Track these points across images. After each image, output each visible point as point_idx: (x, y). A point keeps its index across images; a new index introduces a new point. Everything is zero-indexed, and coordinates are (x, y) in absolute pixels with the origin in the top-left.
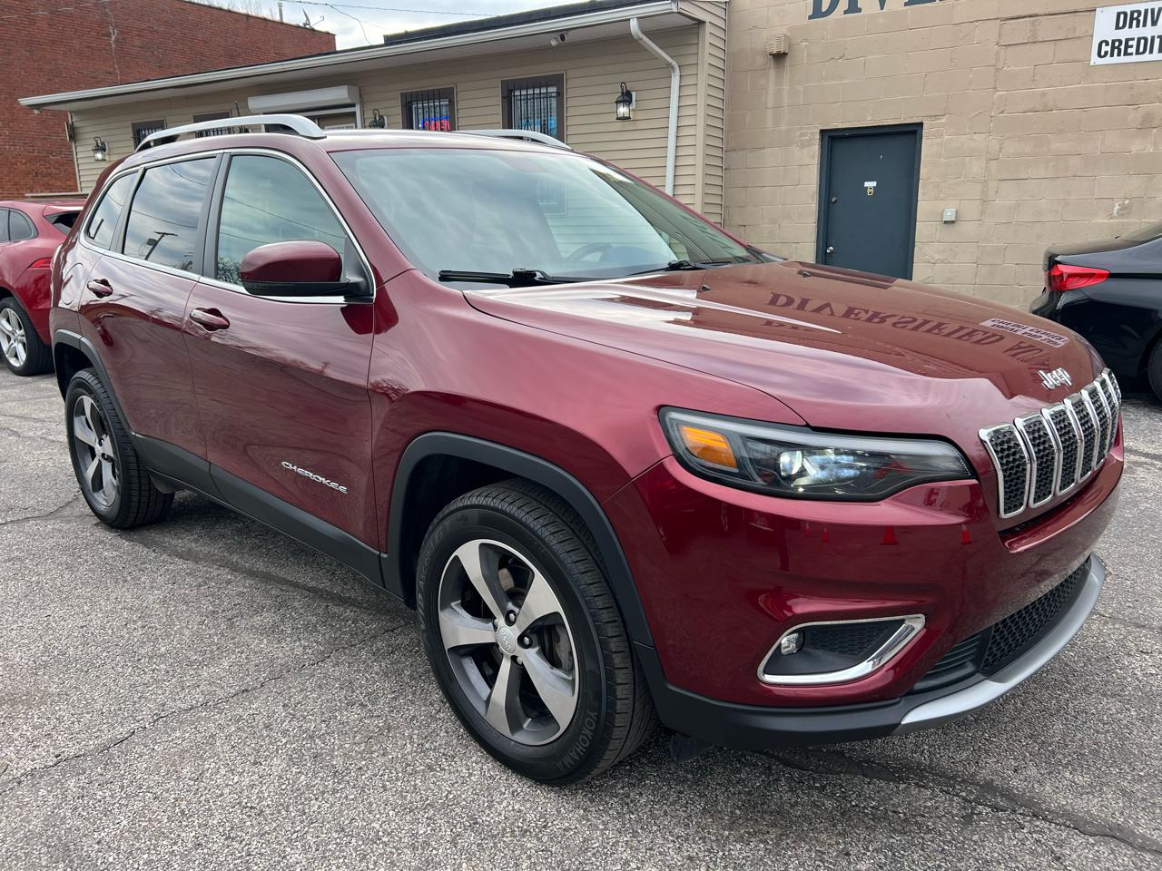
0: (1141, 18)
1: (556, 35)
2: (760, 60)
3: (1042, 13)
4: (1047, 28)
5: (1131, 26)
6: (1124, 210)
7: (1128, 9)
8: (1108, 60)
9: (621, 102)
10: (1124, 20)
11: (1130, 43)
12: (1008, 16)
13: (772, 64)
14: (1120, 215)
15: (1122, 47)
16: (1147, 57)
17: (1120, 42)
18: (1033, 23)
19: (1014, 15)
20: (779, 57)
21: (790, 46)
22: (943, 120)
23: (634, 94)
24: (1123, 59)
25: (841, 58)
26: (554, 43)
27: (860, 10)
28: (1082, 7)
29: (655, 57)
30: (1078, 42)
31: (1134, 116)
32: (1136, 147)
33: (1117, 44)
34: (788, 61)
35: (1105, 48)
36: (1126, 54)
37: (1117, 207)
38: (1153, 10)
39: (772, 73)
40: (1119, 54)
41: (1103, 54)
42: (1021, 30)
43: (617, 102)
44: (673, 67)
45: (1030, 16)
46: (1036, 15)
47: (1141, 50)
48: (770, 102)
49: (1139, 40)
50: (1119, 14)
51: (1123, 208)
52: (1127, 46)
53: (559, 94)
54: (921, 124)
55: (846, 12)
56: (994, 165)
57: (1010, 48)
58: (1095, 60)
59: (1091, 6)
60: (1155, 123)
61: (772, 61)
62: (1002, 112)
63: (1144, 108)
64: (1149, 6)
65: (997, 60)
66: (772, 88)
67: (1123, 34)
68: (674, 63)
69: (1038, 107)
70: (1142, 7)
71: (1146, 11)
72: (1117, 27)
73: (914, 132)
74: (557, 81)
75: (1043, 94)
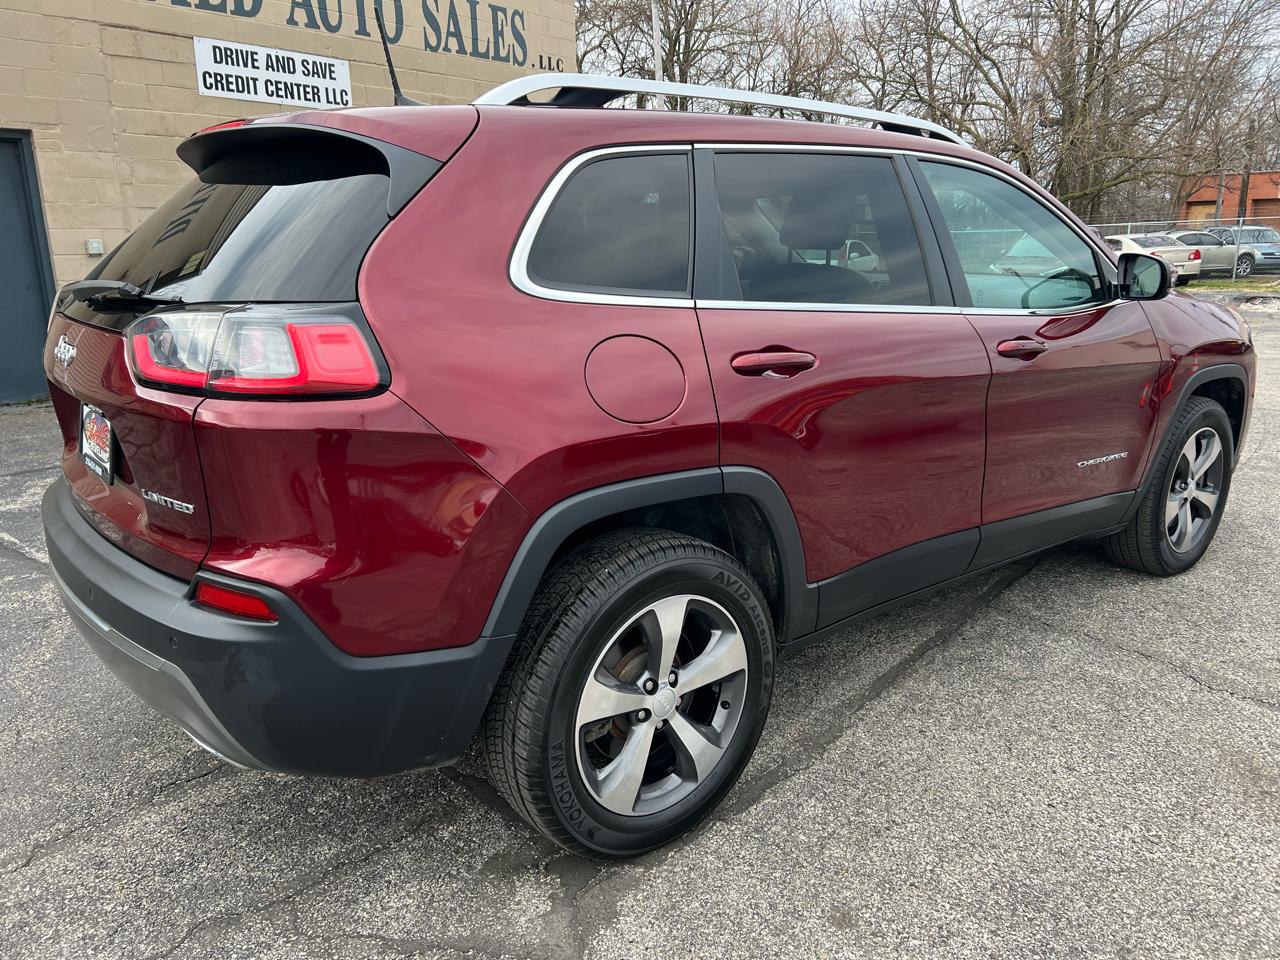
0: (234, 56)
3: (144, 27)
4: (151, 45)
5: (227, 63)
7: (222, 44)
8: (214, 92)
10: (220, 55)
11: (230, 79)
12: (107, 21)
15: (224, 82)
16: (245, 96)
17: (221, 76)
18: (134, 37)
19: (115, 22)
22: (57, 131)
24: (226, 94)
28: (180, 32)
30: (183, 67)
33: (219, 78)
35: (209, 80)
36: (228, 89)
38: (242, 51)
40: (222, 89)
41: (208, 85)
42: (123, 42)
45: (130, 28)
46: (136, 29)
47: (240, 88)
49: (237, 78)
50: (214, 49)
52: (228, 82)
54: (29, 132)
57: (115, 59)
58: (203, 90)
59: (188, 32)
64: (239, 46)
65: (105, 69)
67: (223, 69)
69: (157, 131)
70: (233, 46)
71: (237, 51)
72: (216, 61)
73: (21, 140)
75: (160, 118)
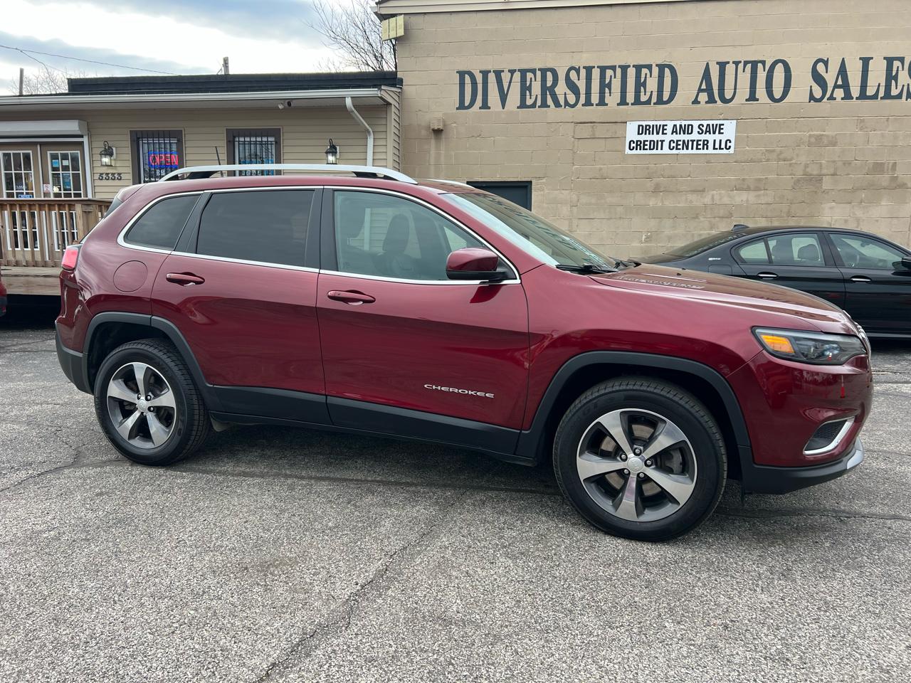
0: (651, 129)
1: (282, 102)
2: (424, 133)
3: (598, 121)
4: (601, 131)
5: (646, 134)
6: (648, 239)
7: (644, 123)
8: (634, 152)
9: (330, 152)
10: (643, 130)
11: (646, 143)
12: (579, 121)
13: (433, 135)
14: (646, 242)
15: (642, 145)
16: (654, 152)
17: (641, 142)
18: (593, 127)
19: (582, 121)
20: (438, 132)
21: (445, 125)
22: (544, 180)
23: (338, 148)
24: (642, 152)
25: (478, 136)
26: (281, 107)
27: (489, 108)
28: (619, 120)
29: (358, 124)
30: (618, 140)
31: (650, 185)
32: (652, 202)
33: (639, 143)
34: (443, 136)
35: (633, 145)
36: (644, 149)
37: (644, 237)
38: (656, 126)
39: (433, 141)
40: (640, 149)
41: (631, 148)
42: (586, 130)
43: (327, 153)
44: (369, 132)
45: (591, 123)
46: (595, 123)
47: (652, 147)
48: (432, 161)
49: (651, 141)
50: (639, 126)
51: (647, 237)
52: (645, 145)
53: (277, 143)
54: (531, 182)
55: (480, 108)
56: (575, 209)
57: (580, 140)
58: (627, 151)
59: (624, 120)
60: (662, 189)
61: (433, 134)
62: (578, 178)
63: (656, 180)
64: (655, 123)
65: (574, 146)
66: (433, 152)
67: (642, 138)
68: (370, 129)
69: (598, 176)
70: (651, 123)
71: (653, 126)
72: (639, 134)
73: (526, 187)
74: (276, 133)
75: (601, 169)
